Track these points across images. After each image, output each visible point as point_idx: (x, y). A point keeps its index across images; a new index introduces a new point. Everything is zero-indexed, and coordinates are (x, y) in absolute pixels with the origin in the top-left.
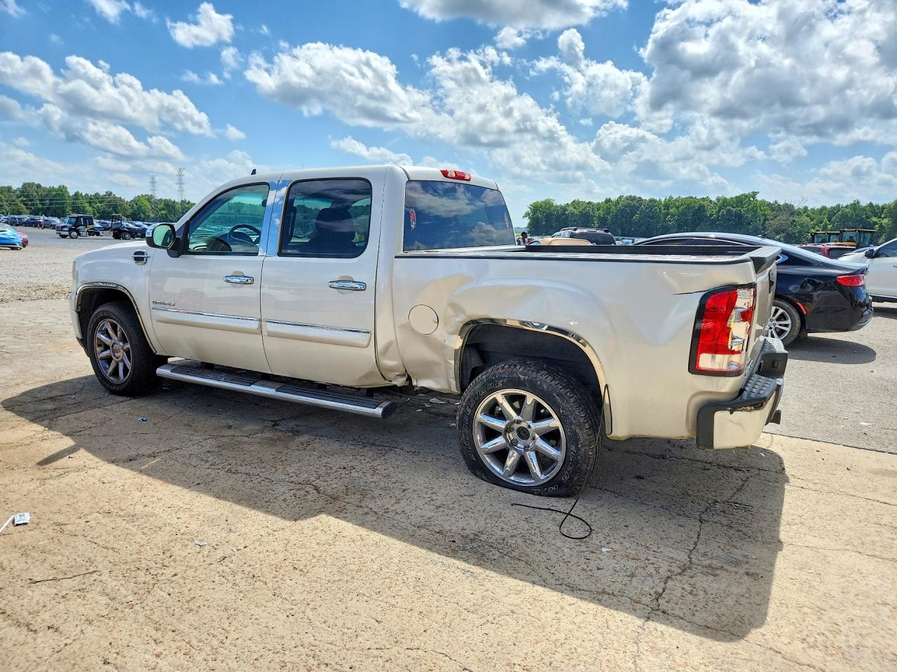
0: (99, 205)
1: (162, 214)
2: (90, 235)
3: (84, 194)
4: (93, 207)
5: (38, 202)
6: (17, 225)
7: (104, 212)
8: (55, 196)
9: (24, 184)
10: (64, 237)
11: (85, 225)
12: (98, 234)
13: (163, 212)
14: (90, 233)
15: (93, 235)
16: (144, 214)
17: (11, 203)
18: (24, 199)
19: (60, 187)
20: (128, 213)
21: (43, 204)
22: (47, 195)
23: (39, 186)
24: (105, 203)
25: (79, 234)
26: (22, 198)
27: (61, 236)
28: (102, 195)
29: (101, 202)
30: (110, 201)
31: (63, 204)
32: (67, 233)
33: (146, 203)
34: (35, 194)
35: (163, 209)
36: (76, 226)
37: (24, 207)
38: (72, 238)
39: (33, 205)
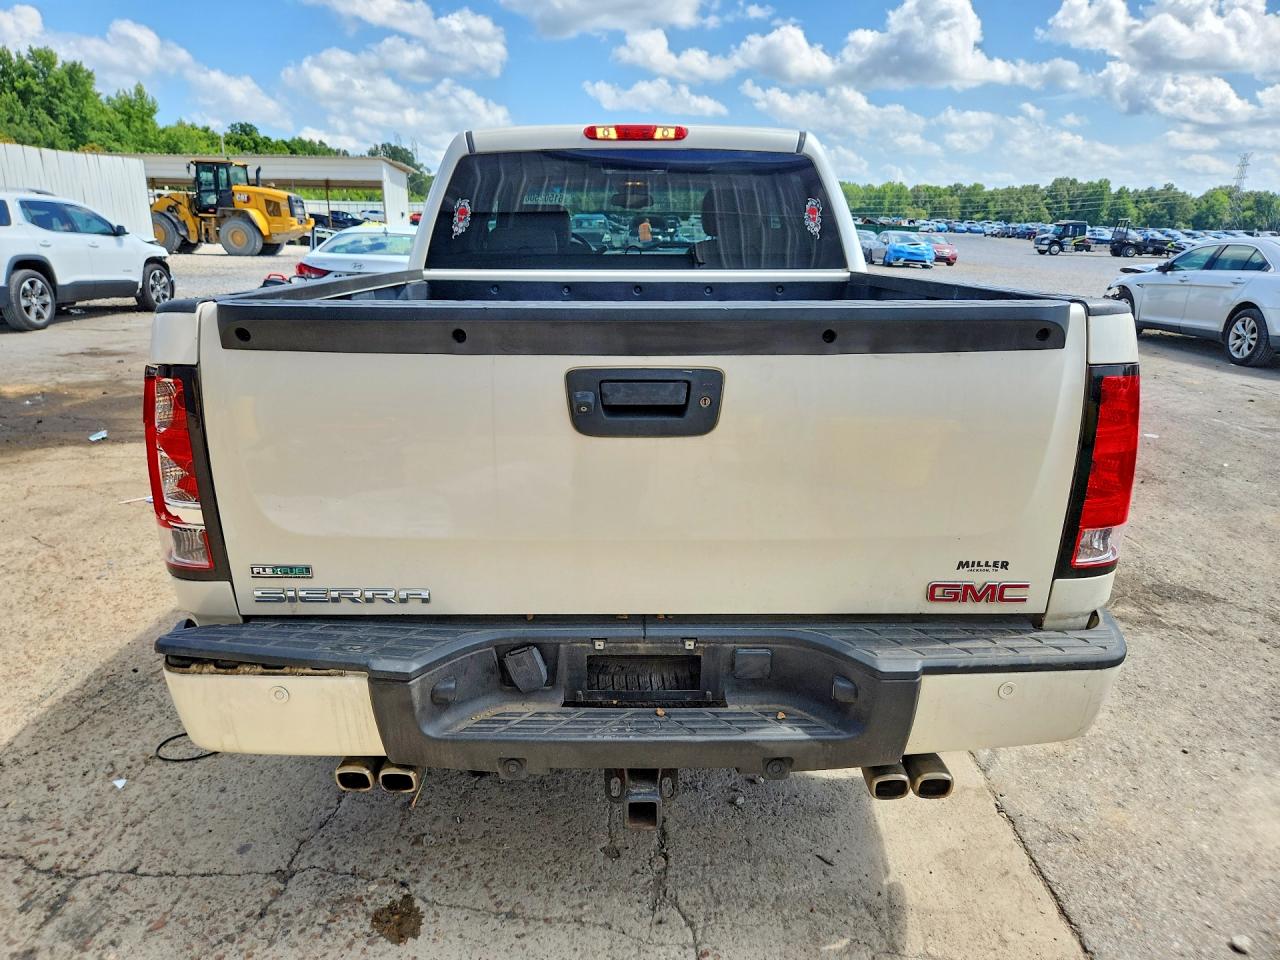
0: (1149, 205)
1: (1244, 217)
2: (1076, 250)
3: (1131, 191)
4: (1140, 209)
5: (1067, 204)
6: (1010, 237)
7: (1153, 216)
8: (1091, 195)
9: (1056, 180)
10: (1042, 252)
11: (1074, 236)
12: (1088, 249)
13: (1249, 213)
14: (1078, 248)
15: (1081, 250)
16: (1215, 217)
17: (1034, 207)
18: (1051, 201)
19: (1100, 182)
20: (1190, 217)
21: (1071, 207)
22: (1080, 195)
23: (1073, 182)
24: (1159, 202)
25: (1062, 249)
26: (1049, 201)
27: (1039, 251)
28: (1157, 189)
29: (1152, 201)
30: (1166, 200)
31: (1099, 205)
32: (1046, 248)
33: (1224, 199)
34: (1065, 193)
35: (1250, 209)
36: (1060, 238)
37: (1047, 211)
38: (1051, 254)
39: (1059, 209)
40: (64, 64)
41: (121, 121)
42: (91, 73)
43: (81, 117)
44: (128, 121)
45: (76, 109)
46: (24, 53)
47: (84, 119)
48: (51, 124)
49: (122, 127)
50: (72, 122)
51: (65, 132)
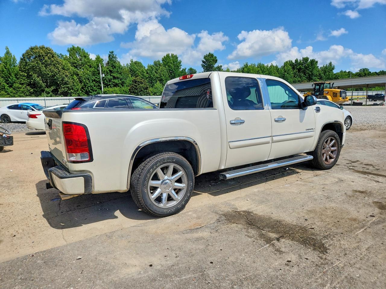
40: (311, 60)
41: (323, 73)
42: (317, 61)
43: (312, 73)
44: (325, 73)
45: (311, 72)
46: (302, 59)
47: (312, 74)
48: (304, 76)
49: (323, 75)
50: (309, 75)
51: (307, 78)
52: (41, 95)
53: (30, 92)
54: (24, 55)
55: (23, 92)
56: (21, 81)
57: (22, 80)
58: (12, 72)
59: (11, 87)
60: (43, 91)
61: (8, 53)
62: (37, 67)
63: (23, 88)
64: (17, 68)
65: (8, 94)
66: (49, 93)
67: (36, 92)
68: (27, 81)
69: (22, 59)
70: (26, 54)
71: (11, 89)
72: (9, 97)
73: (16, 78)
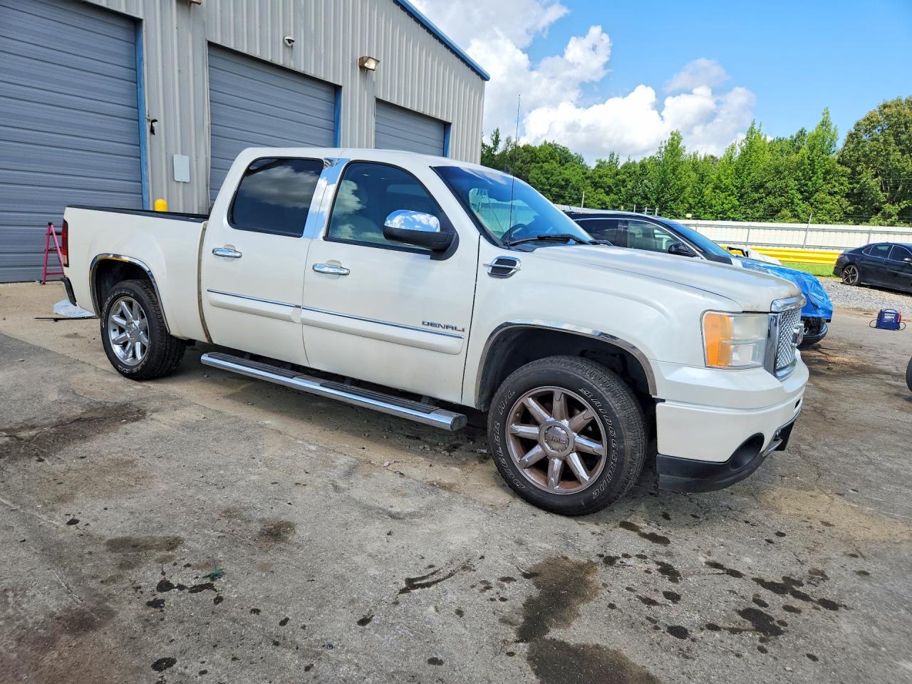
52: (868, 222)
53: (845, 213)
54: (858, 125)
55: (829, 212)
56: (835, 186)
57: (837, 184)
58: (821, 166)
59: (806, 199)
60: (878, 210)
61: (824, 124)
62: (880, 152)
63: (833, 203)
64: (835, 157)
65: (795, 216)
66: (890, 216)
67: (861, 212)
68: (846, 187)
69: (851, 135)
70: (865, 120)
71: (805, 206)
72: (796, 222)
73: (825, 179)
